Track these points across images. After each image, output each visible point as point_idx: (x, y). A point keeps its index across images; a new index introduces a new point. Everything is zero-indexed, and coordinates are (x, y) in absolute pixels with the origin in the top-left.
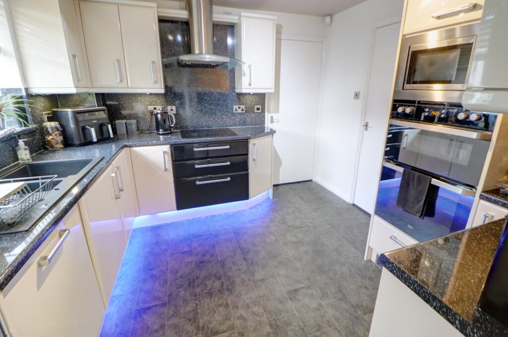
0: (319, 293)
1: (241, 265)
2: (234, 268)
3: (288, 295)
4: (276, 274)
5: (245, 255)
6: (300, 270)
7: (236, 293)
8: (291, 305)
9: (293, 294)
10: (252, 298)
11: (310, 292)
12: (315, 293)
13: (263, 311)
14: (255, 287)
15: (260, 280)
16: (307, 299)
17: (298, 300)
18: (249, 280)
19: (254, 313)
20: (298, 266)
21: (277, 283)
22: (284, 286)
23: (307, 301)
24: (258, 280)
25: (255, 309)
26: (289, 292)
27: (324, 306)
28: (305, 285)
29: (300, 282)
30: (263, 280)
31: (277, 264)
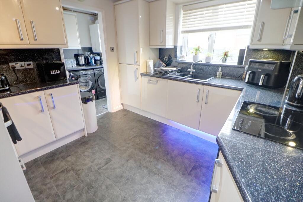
0: (93, 168)
1: (146, 163)
2: (148, 159)
3: (111, 159)
4: (122, 167)
5: (149, 171)
6: (106, 178)
7: (137, 150)
8: (108, 156)
9: (108, 161)
10: (128, 151)
11: (99, 166)
12: (95, 167)
13: (121, 149)
14: (130, 156)
15: (129, 160)
16: (100, 162)
17: (105, 160)
18: (135, 157)
19: (124, 147)
20: (108, 180)
21: (118, 163)
22: (114, 163)
23: (100, 161)
24: (130, 159)
25: (124, 148)
26: (110, 161)
27: (90, 163)
28: (101, 169)
29: (105, 169)
30: (128, 161)
31: (124, 174)
